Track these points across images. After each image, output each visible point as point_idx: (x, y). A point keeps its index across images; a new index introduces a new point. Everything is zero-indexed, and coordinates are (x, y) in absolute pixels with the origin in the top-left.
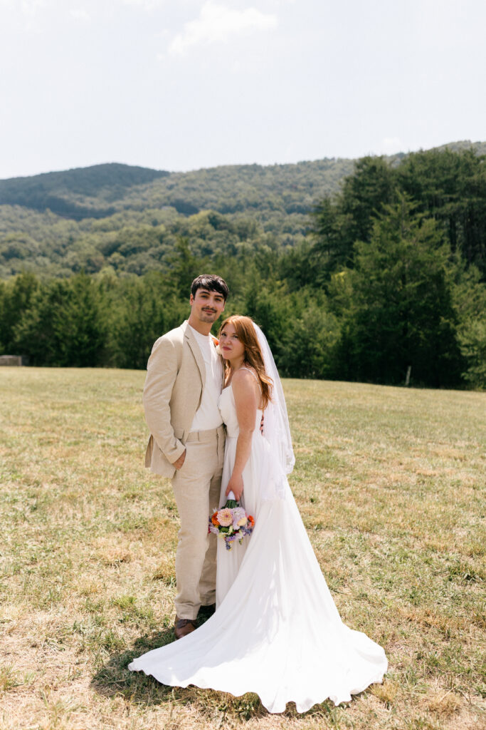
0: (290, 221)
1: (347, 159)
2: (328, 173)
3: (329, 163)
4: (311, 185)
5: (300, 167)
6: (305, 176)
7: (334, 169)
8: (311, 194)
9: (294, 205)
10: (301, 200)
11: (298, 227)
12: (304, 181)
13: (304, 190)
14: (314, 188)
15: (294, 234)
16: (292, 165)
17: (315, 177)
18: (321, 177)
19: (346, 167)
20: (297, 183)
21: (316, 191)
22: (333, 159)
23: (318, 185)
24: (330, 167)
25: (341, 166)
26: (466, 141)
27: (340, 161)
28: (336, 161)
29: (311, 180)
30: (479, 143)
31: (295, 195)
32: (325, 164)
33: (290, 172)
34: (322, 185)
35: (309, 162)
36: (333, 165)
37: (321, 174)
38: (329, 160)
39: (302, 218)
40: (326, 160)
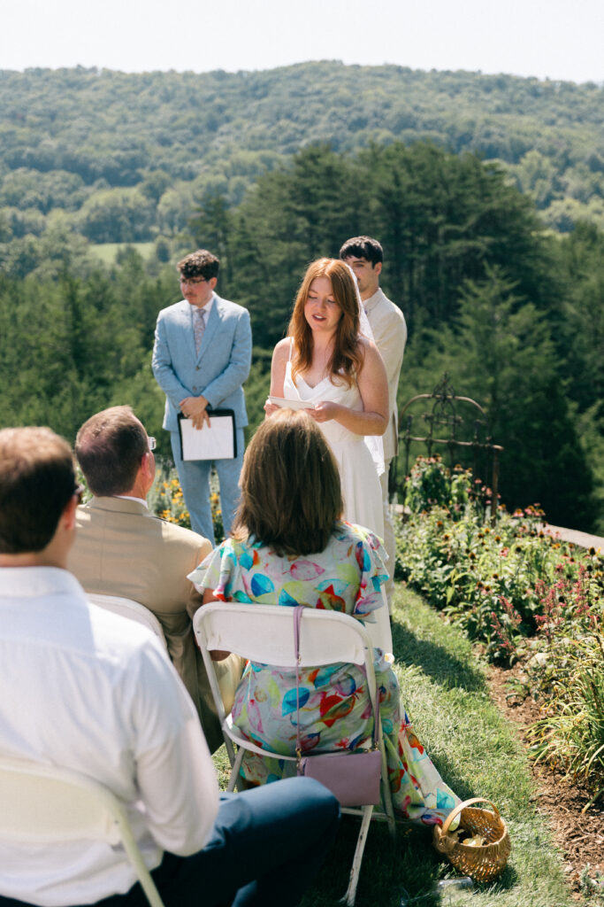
0: (16, 183)
1: (120, 73)
2: (83, 95)
3: (89, 77)
4: (53, 116)
5: (30, 78)
6: (41, 98)
7: (96, 89)
8: (53, 134)
9: (21, 152)
10: (35, 144)
11: (31, 195)
12: (39, 106)
13: (40, 124)
14: (59, 122)
15: (23, 209)
16: (14, 73)
17: (61, 101)
18: (71, 103)
19: (119, 87)
20: (25, 110)
21: (63, 128)
22: (94, 70)
23: (66, 118)
24: (89, 84)
25: (110, 84)
26: (334, 61)
27: (108, 74)
28: (99, 74)
29: (53, 107)
30: (357, 67)
31: (23, 133)
32: (78, 78)
33: (10, 86)
34: (74, 118)
35: (48, 70)
36: (94, 80)
37: (71, 97)
38: (87, 72)
39: (39, 179)
40: (79, 70)
